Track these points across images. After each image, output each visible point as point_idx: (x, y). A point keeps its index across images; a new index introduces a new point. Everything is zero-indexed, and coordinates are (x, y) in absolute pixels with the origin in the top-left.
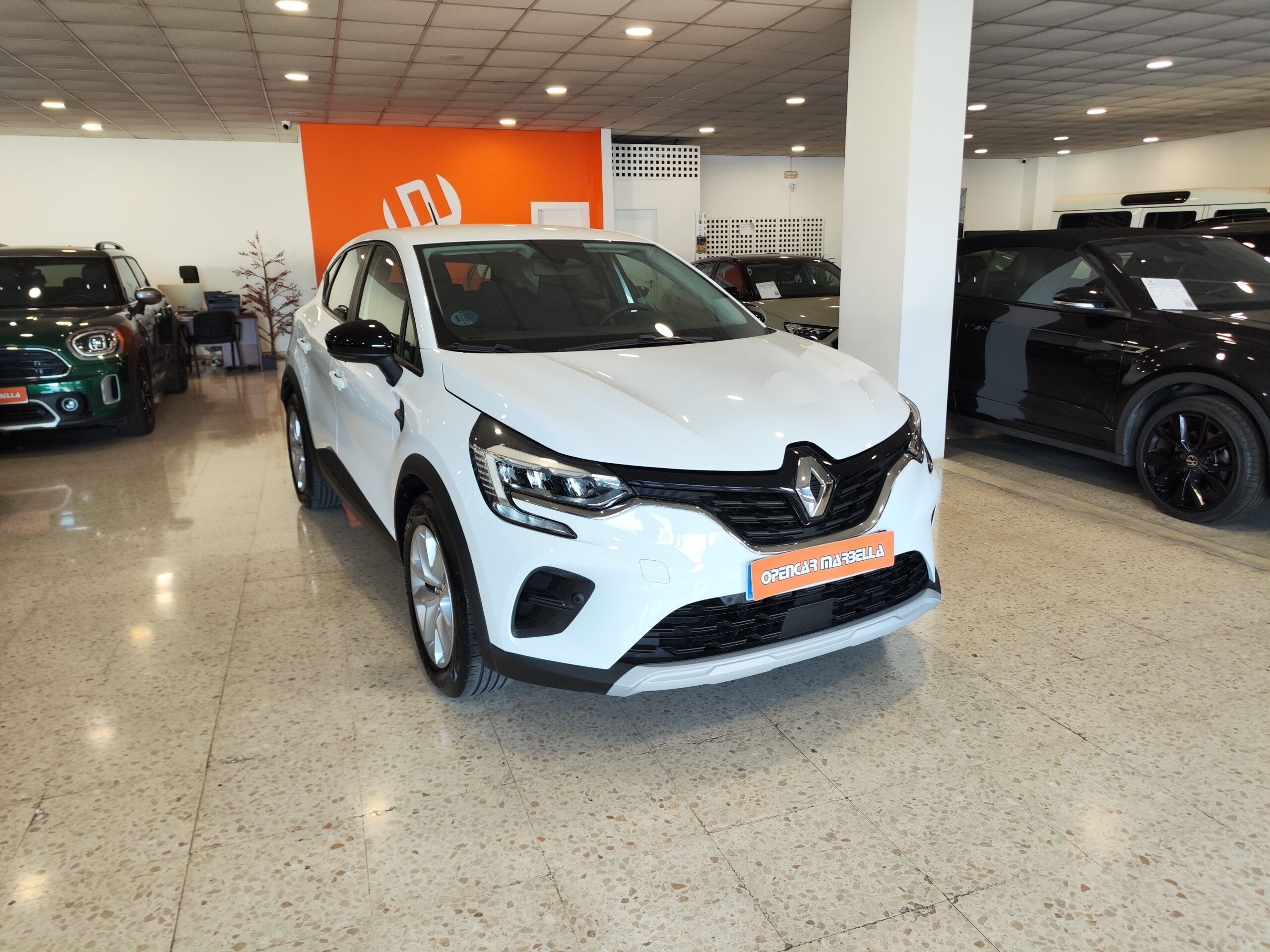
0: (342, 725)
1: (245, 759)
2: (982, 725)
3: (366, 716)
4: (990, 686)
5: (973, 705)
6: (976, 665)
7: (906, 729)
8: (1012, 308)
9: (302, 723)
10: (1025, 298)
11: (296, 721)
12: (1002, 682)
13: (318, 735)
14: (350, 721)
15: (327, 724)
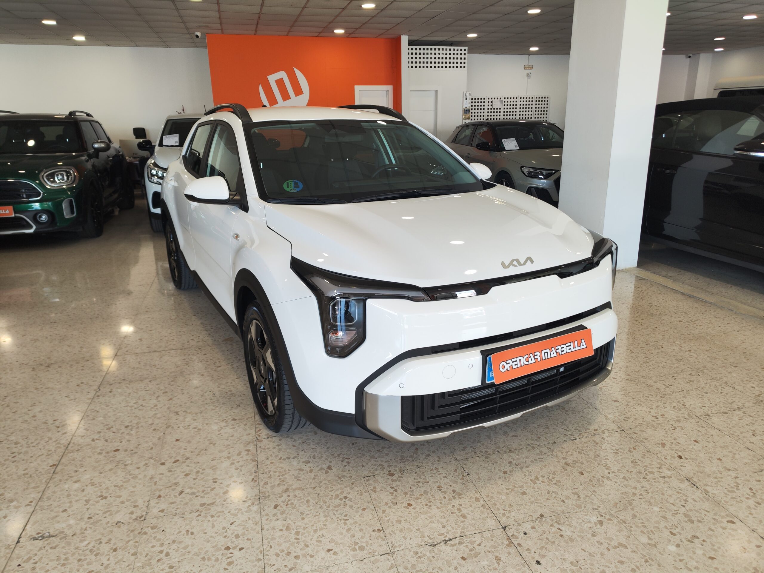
0: (140, 503)
1: (50, 536)
2: (696, 541)
3: (162, 493)
4: (698, 493)
5: (686, 515)
6: (683, 468)
7: (623, 540)
8: (695, 156)
9: (109, 498)
10: (705, 149)
11: (105, 495)
12: (709, 489)
13: (118, 512)
14: (147, 499)
15: (128, 500)
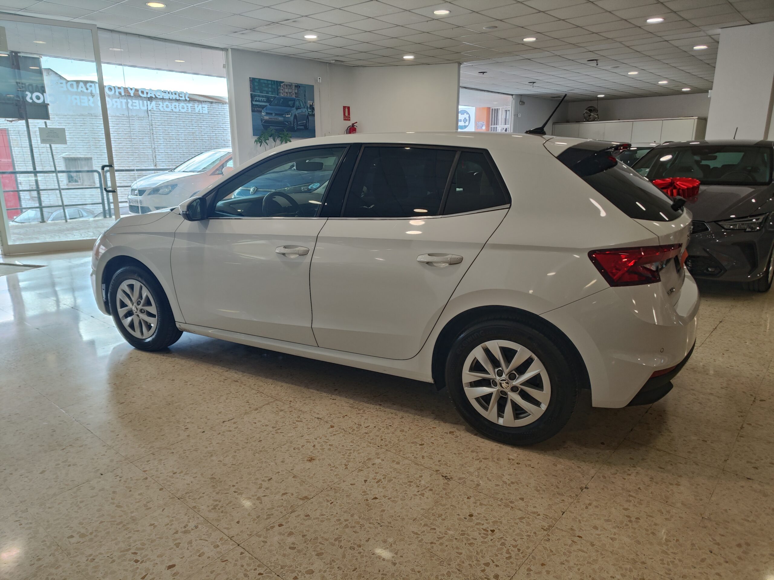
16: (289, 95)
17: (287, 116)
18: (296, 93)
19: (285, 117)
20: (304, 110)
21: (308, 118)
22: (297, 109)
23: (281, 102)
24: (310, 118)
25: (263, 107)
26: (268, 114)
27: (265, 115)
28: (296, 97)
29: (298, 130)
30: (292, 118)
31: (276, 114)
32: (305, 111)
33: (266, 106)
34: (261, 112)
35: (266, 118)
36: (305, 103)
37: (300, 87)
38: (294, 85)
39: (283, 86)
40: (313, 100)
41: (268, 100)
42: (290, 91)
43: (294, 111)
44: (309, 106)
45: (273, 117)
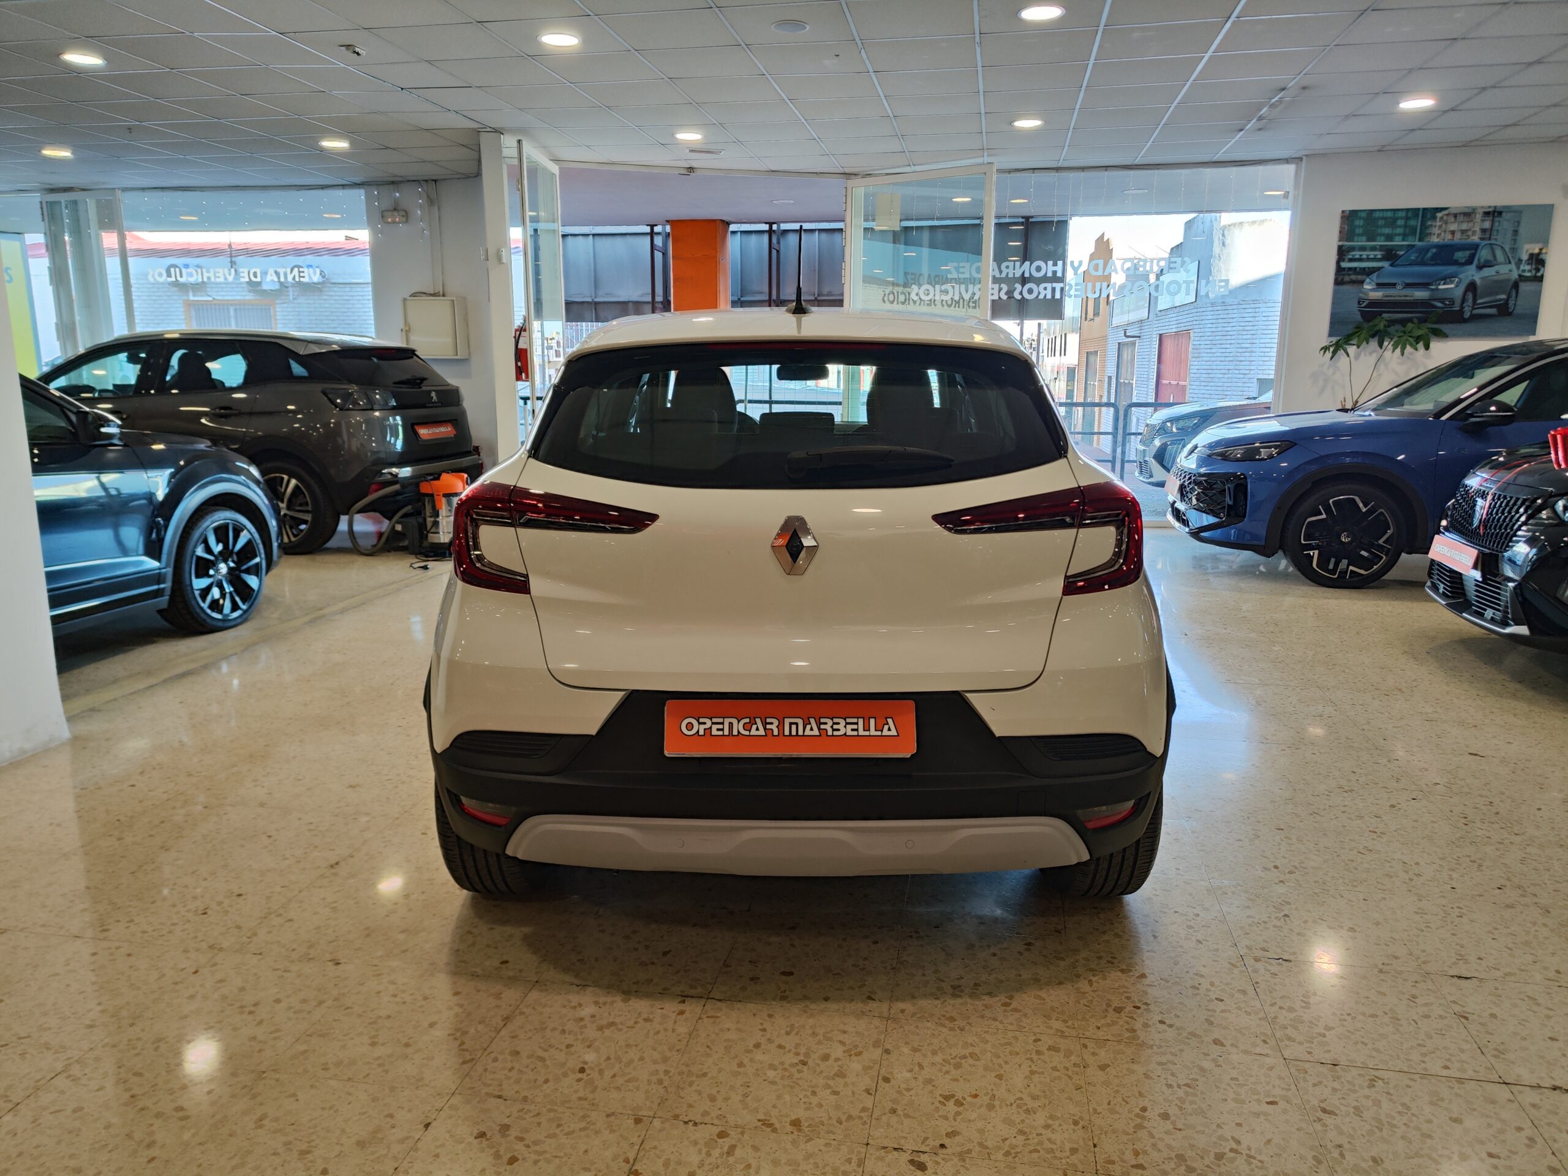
16: (1458, 236)
17: (1441, 287)
18: (1484, 231)
19: (1437, 289)
20: (1504, 269)
21: (1516, 285)
22: (1480, 267)
23: (1429, 255)
24: (1524, 287)
25: (1368, 272)
26: (1380, 285)
27: (1371, 290)
28: (1482, 239)
29: (1474, 318)
30: (1459, 292)
31: (1408, 285)
32: (1508, 271)
33: (1379, 269)
34: (1362, 282)
35: (1377, 295)
36: (1514, 250)
37: (1500, 213)
38: (1481, 211)
39: (1442, 218)
40: (1545, 241)
41: (1390, 255)
42: (1464, 226)
43: (1471, 273)
44: (1525, 257)
45: (1398, 293)
